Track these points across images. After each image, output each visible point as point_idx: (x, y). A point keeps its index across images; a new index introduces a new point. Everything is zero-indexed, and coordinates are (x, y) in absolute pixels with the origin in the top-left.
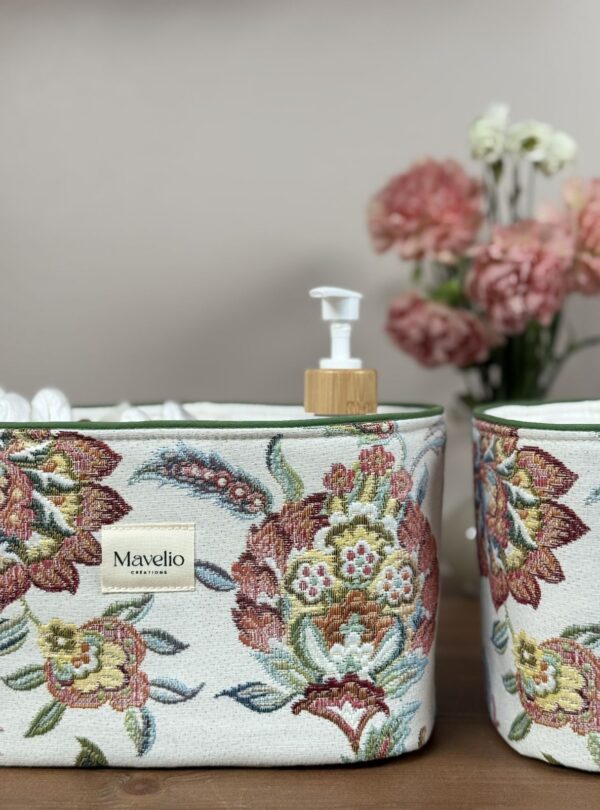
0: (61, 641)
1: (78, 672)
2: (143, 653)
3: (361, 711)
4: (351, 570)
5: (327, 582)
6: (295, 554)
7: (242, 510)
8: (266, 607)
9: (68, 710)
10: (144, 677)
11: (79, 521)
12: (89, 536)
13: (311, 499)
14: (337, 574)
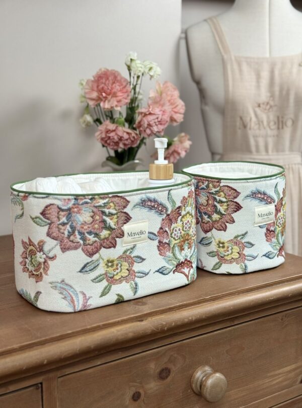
1: (115, 273)
2: (133, 264)
3: (188, 269)
4: (186, 228)
5: (181, 233)
6: (173, 226)
7: (161, 214)
8: (166, 243)
9: (113, 286)
10: (134, 271)
11: (118, 224)
12: (120, 229)
13: (178, 208)
14: (183, 230)
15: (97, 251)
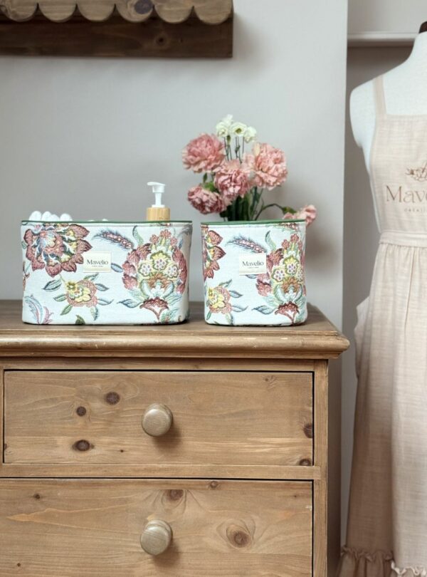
0: (71, 287)
1: (77, 296)
2: (96, 291)
3: (160, 308)
4: (158, 266)
5: (150, 270)
6: (141, 261)
7: (125, 248)
8: (132, 277)
9: (73, 307)
10: (96, 298)
11: (77, 250)
12: (79, 254)
13: (146, 245)
14: (153, 268)
15: (58, 273)
